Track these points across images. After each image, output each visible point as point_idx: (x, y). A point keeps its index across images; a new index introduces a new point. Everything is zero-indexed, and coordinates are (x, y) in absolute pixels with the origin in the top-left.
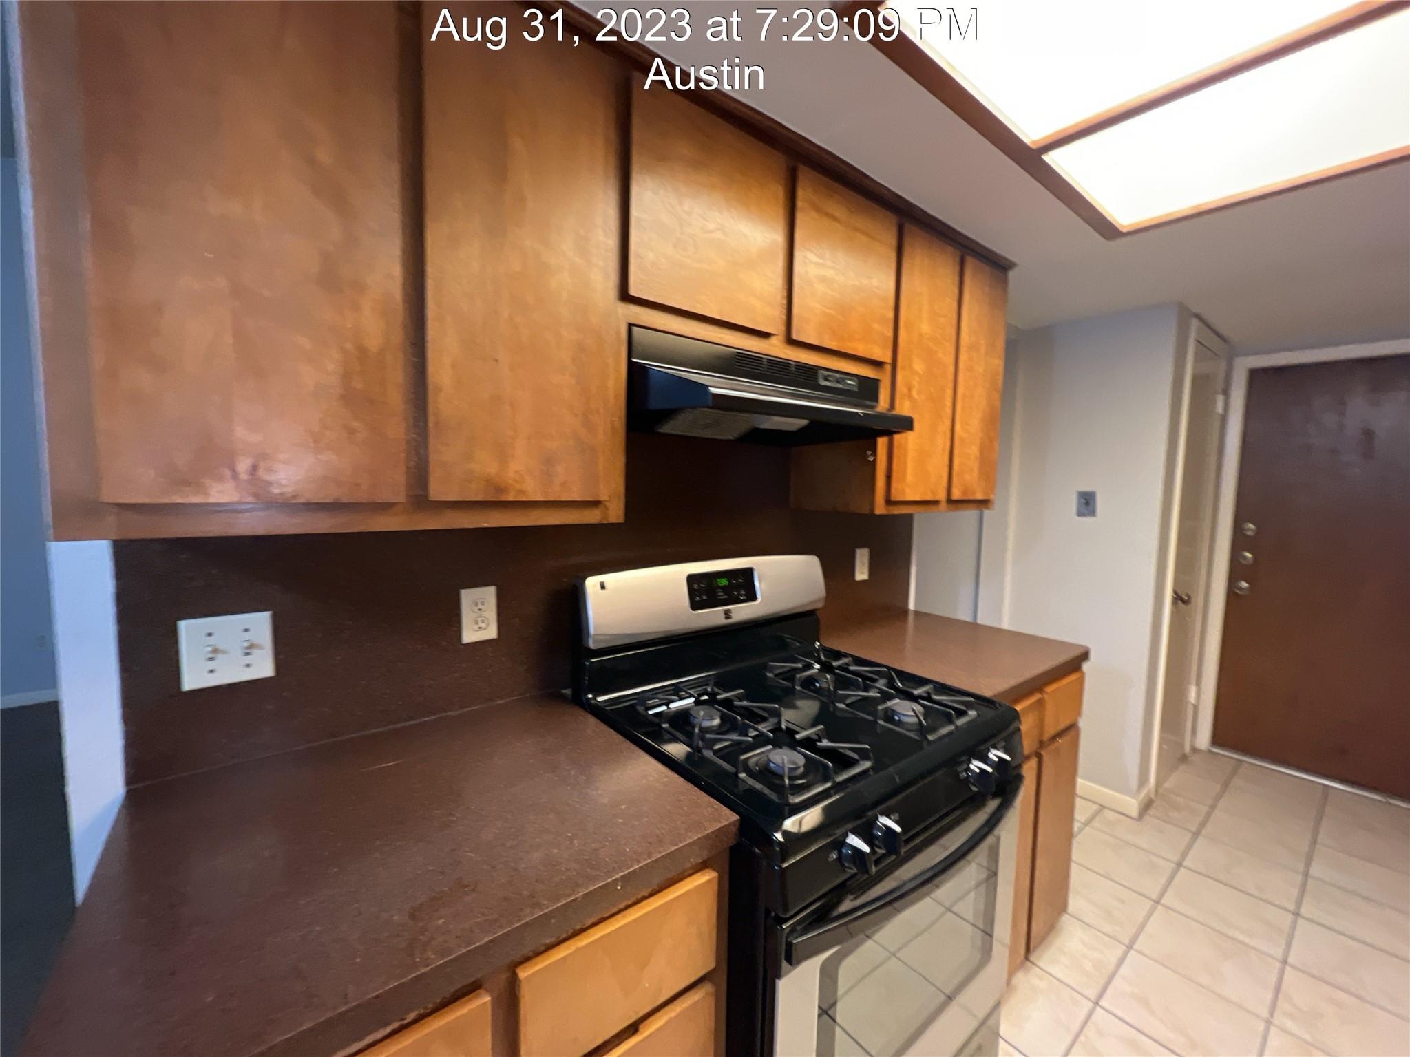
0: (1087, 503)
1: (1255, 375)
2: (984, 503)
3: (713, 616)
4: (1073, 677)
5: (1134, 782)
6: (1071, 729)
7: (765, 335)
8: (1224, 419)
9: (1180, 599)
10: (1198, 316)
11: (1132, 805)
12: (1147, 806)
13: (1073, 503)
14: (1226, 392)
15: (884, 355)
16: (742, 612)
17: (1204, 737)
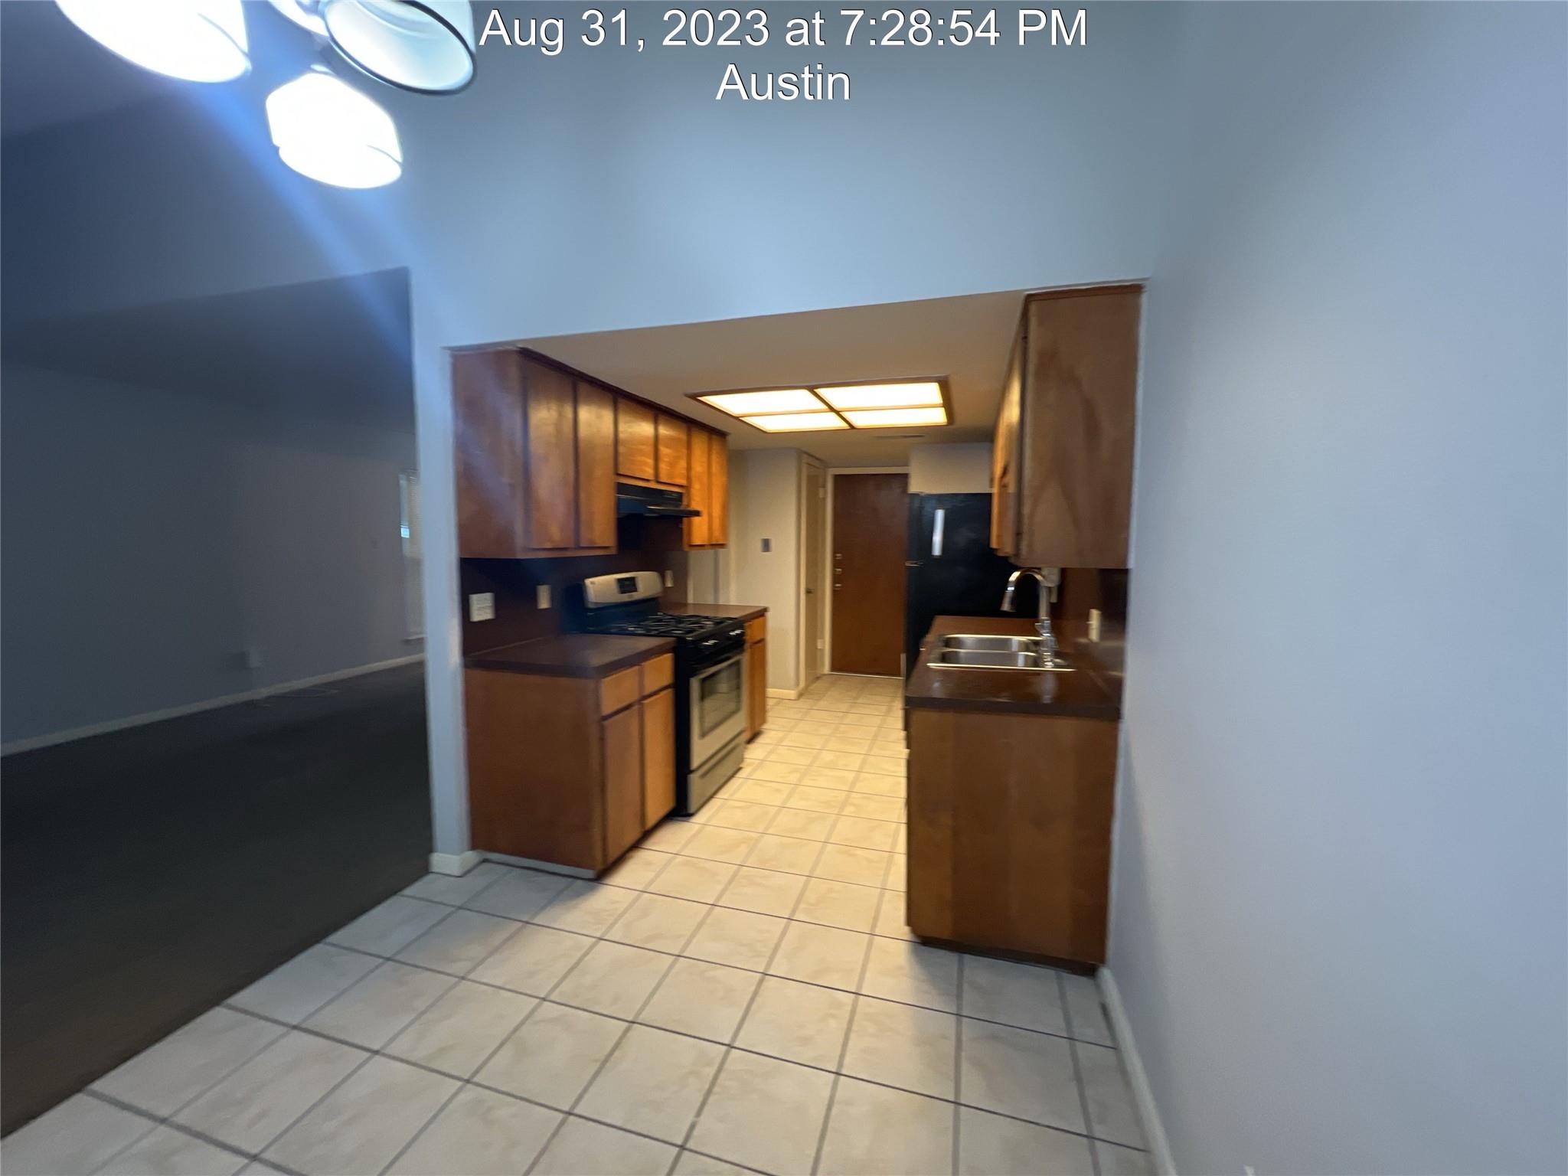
0: (766, 545)
1: (838, 479)
2: (722, 546)
3: (626, 598)
4: (761, 619)
5: (792, 682)
6: (762, 641)
7: (647, 480)
8: (824, 499)
9: (808, 592)
10: (806, 453)
11: (792, 693)
12: (800, 695)
13: (759, 545)
14: (824, 486)
15: (683, 482)
16: (636, 596)
17: (826, 668)
